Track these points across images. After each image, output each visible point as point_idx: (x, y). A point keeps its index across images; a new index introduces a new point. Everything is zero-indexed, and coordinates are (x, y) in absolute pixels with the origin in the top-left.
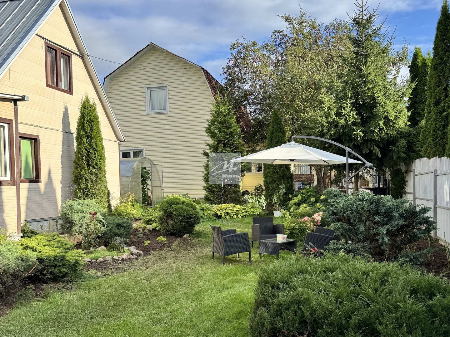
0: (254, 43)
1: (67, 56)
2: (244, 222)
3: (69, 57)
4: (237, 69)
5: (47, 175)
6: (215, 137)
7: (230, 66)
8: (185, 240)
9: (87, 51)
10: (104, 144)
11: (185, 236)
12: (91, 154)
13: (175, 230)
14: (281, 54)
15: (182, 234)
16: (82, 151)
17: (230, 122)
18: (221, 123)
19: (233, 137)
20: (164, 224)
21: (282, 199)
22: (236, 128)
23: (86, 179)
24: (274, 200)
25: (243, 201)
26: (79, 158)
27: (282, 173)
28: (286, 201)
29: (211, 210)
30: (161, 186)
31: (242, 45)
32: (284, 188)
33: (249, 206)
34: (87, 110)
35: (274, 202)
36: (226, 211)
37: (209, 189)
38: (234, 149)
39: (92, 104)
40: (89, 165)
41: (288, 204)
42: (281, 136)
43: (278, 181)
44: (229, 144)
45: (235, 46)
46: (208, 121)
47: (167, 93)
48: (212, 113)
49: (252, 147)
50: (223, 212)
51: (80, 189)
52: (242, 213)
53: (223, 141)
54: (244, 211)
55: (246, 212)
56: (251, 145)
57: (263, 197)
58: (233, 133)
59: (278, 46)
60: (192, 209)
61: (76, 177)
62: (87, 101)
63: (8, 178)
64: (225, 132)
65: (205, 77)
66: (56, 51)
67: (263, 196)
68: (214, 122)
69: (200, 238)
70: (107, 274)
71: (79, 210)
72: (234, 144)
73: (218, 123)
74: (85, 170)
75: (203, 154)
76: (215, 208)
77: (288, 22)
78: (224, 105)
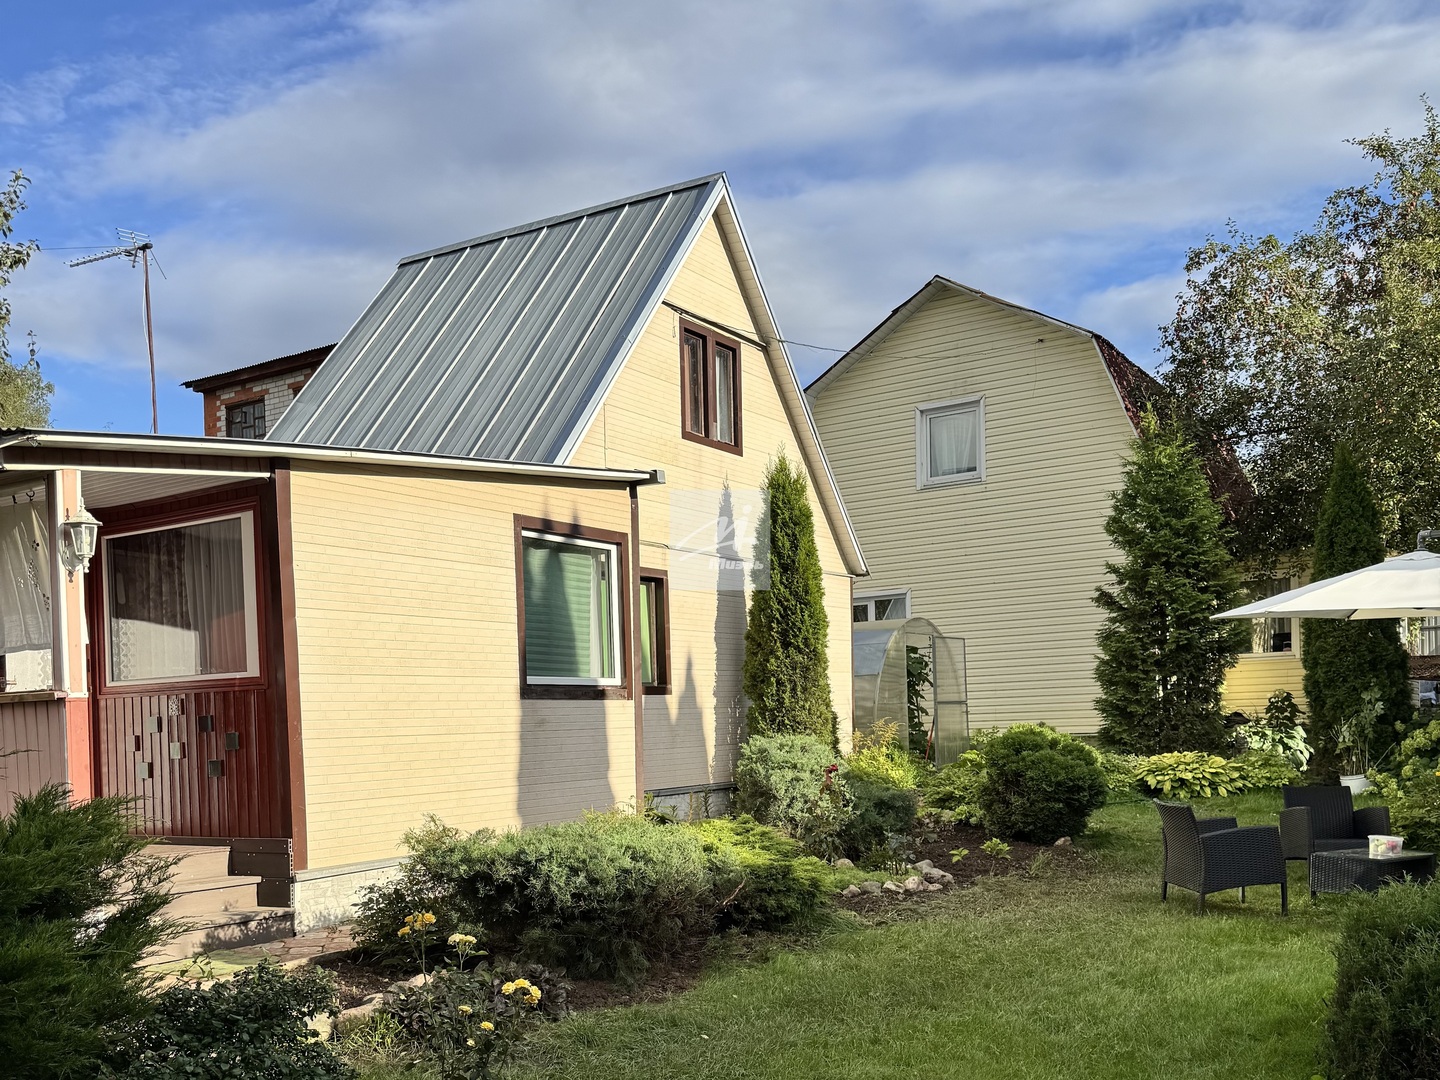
0: (1269, 243)
1: (730, 351)
2: (1240, 807)
3: (734, 351)
4: (1208, 327)
5: (683, 673)
6: (1138, 544)
7: (1185, 321)
8: (1062, 851)
9: (777, 330)
10: (824, 584)
11: (1060, 842)
12: (793, 614)
13: (1031, 824)
14: (1357, 262)
15: (1050, 836)
16: (770, 607)
17: (1187, 496)
18: (1156, 499)
19: (1198, 541)
20: (995, 806)
21: (1371, 736)
22: (1208, 511)
23: (779, 683)
24: (1341, 740)
25: (1231, 746)
26: (761, 626)
27: (1371, 652)
28: (1386, 744)
29: (1127, 772)
30: (960, 703)
31: (1224, 251)
32: (1377, 700)
33: (1253, 759)
34: (784, 494)
35: (1341, 746)
36: (1178, 774)
37: (1117, 707)
38: (1199, 580)
39: (796, 477)
40: (786, 645)
41: (1392, 753)
42: (1366, 531)
43: (1356, 678)
44: (1183, 565)
45: (1202, 256)
46: (1114, 496)
47: (982, 420)
48: (1126, 469)
49: (1257, 570)
50: (1167, 777)
51: (763, 709)
52: (1232, 780)
53: (1165, 555)
54: (1236, 775)
55: (1242, 778)
56: (1252, 563)
57: (1300, 732)
58: (1197, 528)
59: (1348, 237)
60: (1082, 762)
61: (754, 677)
62: (782, 468)
63: (617, 681)
64: (1171, 528)
65: (1103, 361)
66: (704, 338)
67: (1300, 729)
68: (1135, 498)
69: (1107, 848)
70: (883, 922)
71: (787, 762)
72: (1200, 563)
73: (1146, 499)
74: (777, 658)
75: (1097, 600)
76: (1140, 764)
77: (1384, 157)
78: (1167, 444)
